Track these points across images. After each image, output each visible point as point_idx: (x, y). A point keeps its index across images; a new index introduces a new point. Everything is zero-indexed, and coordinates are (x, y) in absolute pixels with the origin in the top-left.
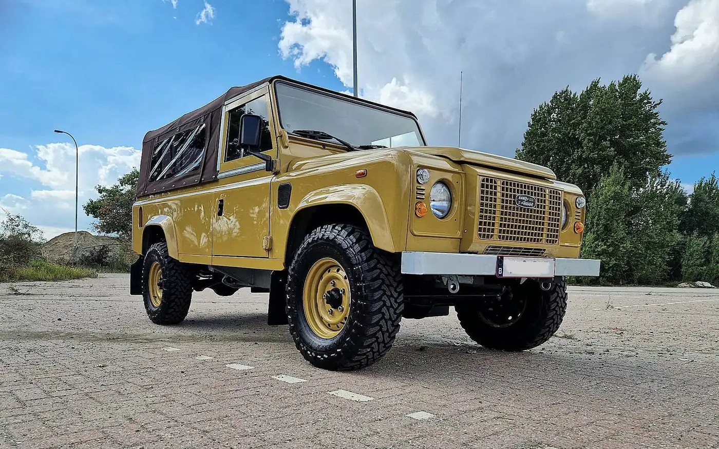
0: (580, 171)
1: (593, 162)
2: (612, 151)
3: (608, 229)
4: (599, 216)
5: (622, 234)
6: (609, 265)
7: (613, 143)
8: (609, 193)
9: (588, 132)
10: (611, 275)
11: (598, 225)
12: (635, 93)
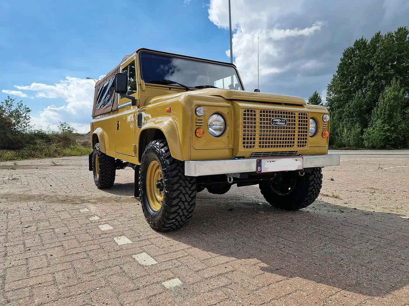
0: (373, 84)
1: (381, 78)
2: (392, 72)
3: (390, 117)
4: (385, 109)
5: (399, 119)
6: (392, 137)
7: (393, 66)
8: (391, 96)
9: (377, 61)
10: (393, 143)
11: (384, 114)
12: (405, 37)
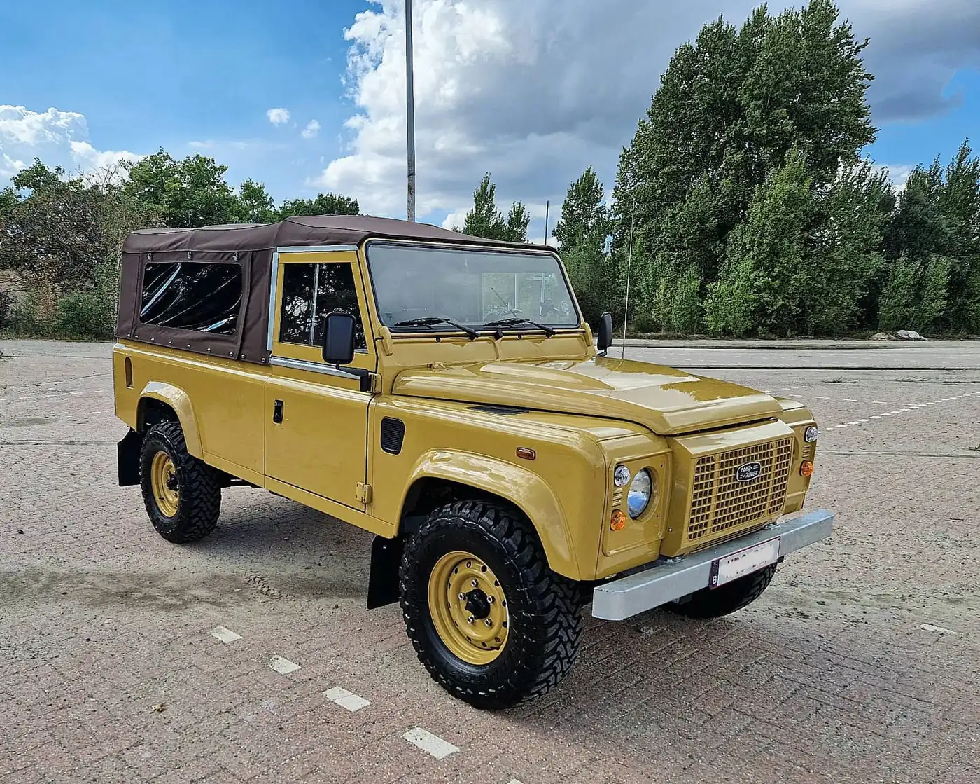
0: (738, 157)
1: (759, 142)
2: (788, 125)
3: (774, 251)
4: (763, 231)
5: (795, 258)
6: (772, 307)
7: (792, 111)
8: (782, 195)
9: (756, 92)
10: (775, 322)
11: (760, 244)
12: (828, 28)
